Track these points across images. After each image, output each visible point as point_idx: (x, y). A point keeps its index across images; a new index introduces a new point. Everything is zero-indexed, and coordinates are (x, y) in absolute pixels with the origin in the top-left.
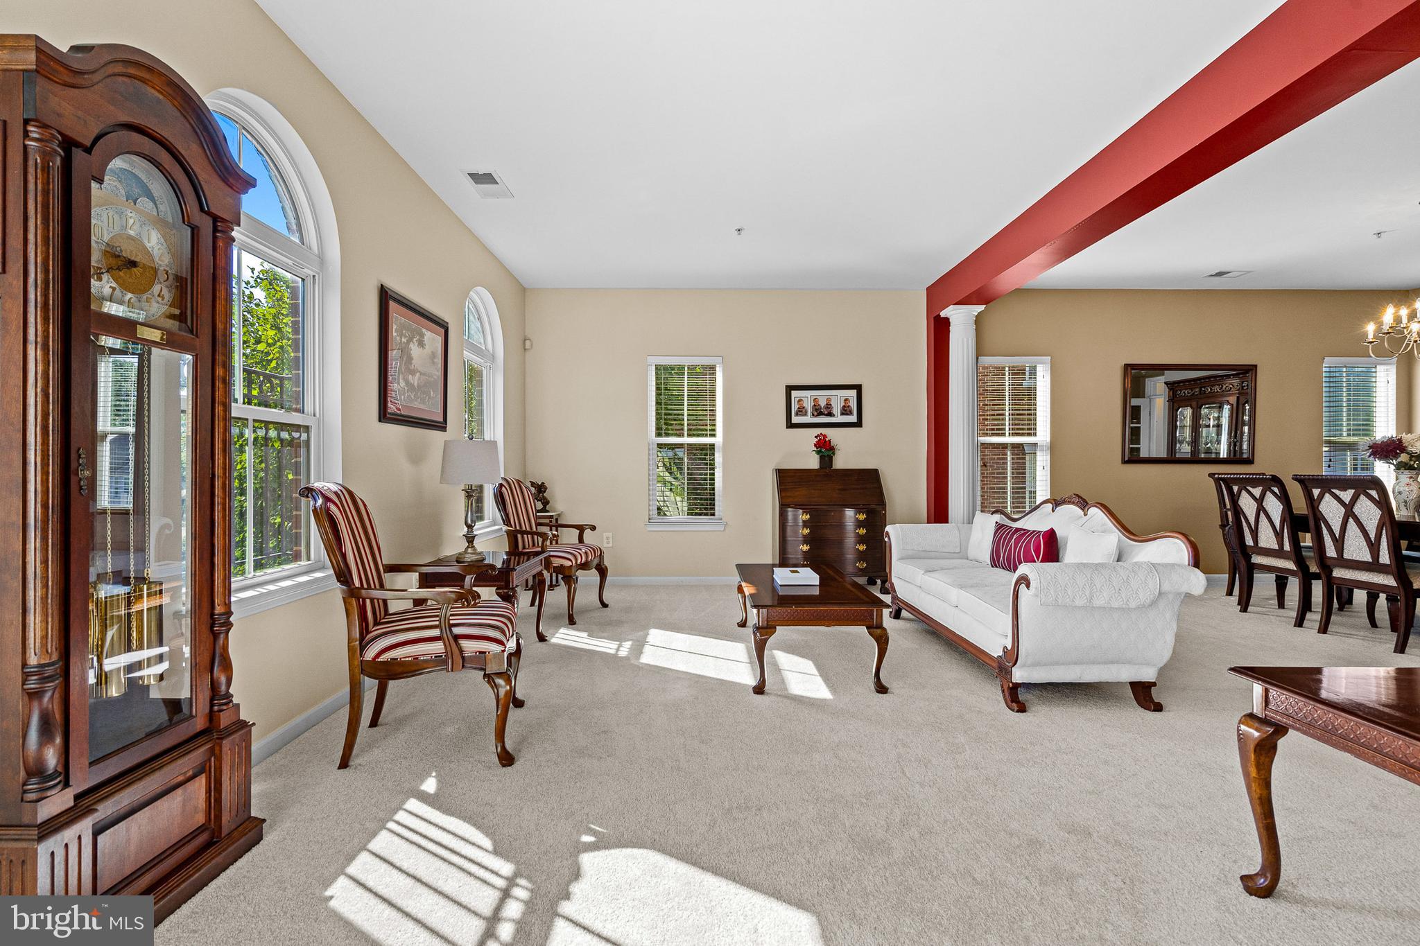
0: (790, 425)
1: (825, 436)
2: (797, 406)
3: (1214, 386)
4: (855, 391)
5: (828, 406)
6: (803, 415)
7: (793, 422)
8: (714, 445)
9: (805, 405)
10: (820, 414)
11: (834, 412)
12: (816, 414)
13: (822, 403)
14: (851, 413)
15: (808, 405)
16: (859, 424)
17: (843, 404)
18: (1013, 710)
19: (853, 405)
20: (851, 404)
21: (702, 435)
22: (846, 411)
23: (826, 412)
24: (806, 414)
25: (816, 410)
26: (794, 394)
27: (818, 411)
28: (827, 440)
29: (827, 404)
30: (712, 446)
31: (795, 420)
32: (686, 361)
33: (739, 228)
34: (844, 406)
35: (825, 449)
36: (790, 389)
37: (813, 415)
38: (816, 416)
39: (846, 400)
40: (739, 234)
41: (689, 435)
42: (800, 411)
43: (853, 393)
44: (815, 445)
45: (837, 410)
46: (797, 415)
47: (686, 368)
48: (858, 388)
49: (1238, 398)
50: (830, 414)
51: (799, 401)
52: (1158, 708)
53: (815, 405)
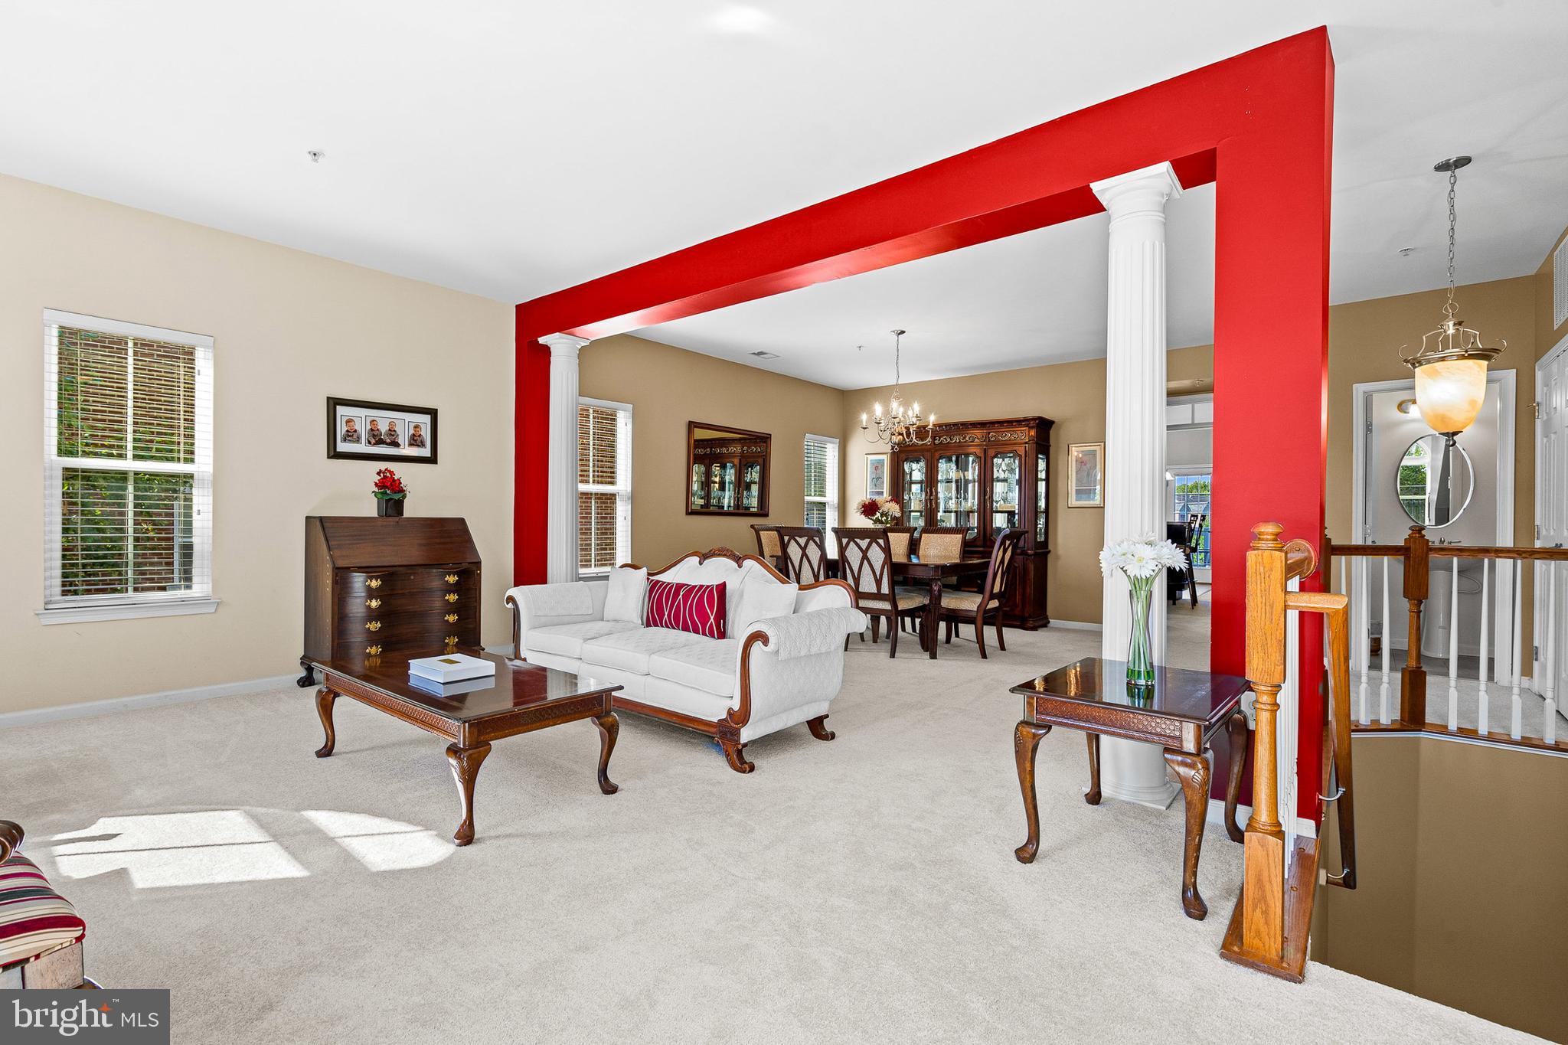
0: (334, 454)
1: (392, 473)
2: (345, 429)
3: (722, 447)
4: (430, 416)
5: (392, 432)
6: (354, 442)
7: (338, 450)
8: (192, 476)
9: (357, 427)
10: (380, 442)
11: (400, 441)
12: (373, 441)
13: (383, 428)
14: (422, 445)
15: (363, 429)
16: (433, 460)
17: (412, 432)
18: (744, 772)
19: (426, 434)
20: (423, 433)
21: (172, 459)
22: (415, 441)
23: (388, 441)
24: (358, 440)
25: (374, 436)
26: (341, 410)
27: (376, 438)
28: (396, 478)
29: (390, 430)
30: (188, 479)
31: (342, 447)
32: (131, 331)
33: (315, 150)
34: (414, 435)
35: (391, 492)
36: (333, 403)
37: (370, 443)
38: (374, 444)
39: (416, 427)
40: (316, 161)
41: (136, 457)
42: (351, 436)
43: (427, 419)
44: (376, 484)
45: (403, 438)
46: (345, 440)
47: (130, 344)
48: (433, 413)
49: (740, 460)
50: (396, 444)
51: (348, 422)
52: (833, 736)
53: (372, 430)
